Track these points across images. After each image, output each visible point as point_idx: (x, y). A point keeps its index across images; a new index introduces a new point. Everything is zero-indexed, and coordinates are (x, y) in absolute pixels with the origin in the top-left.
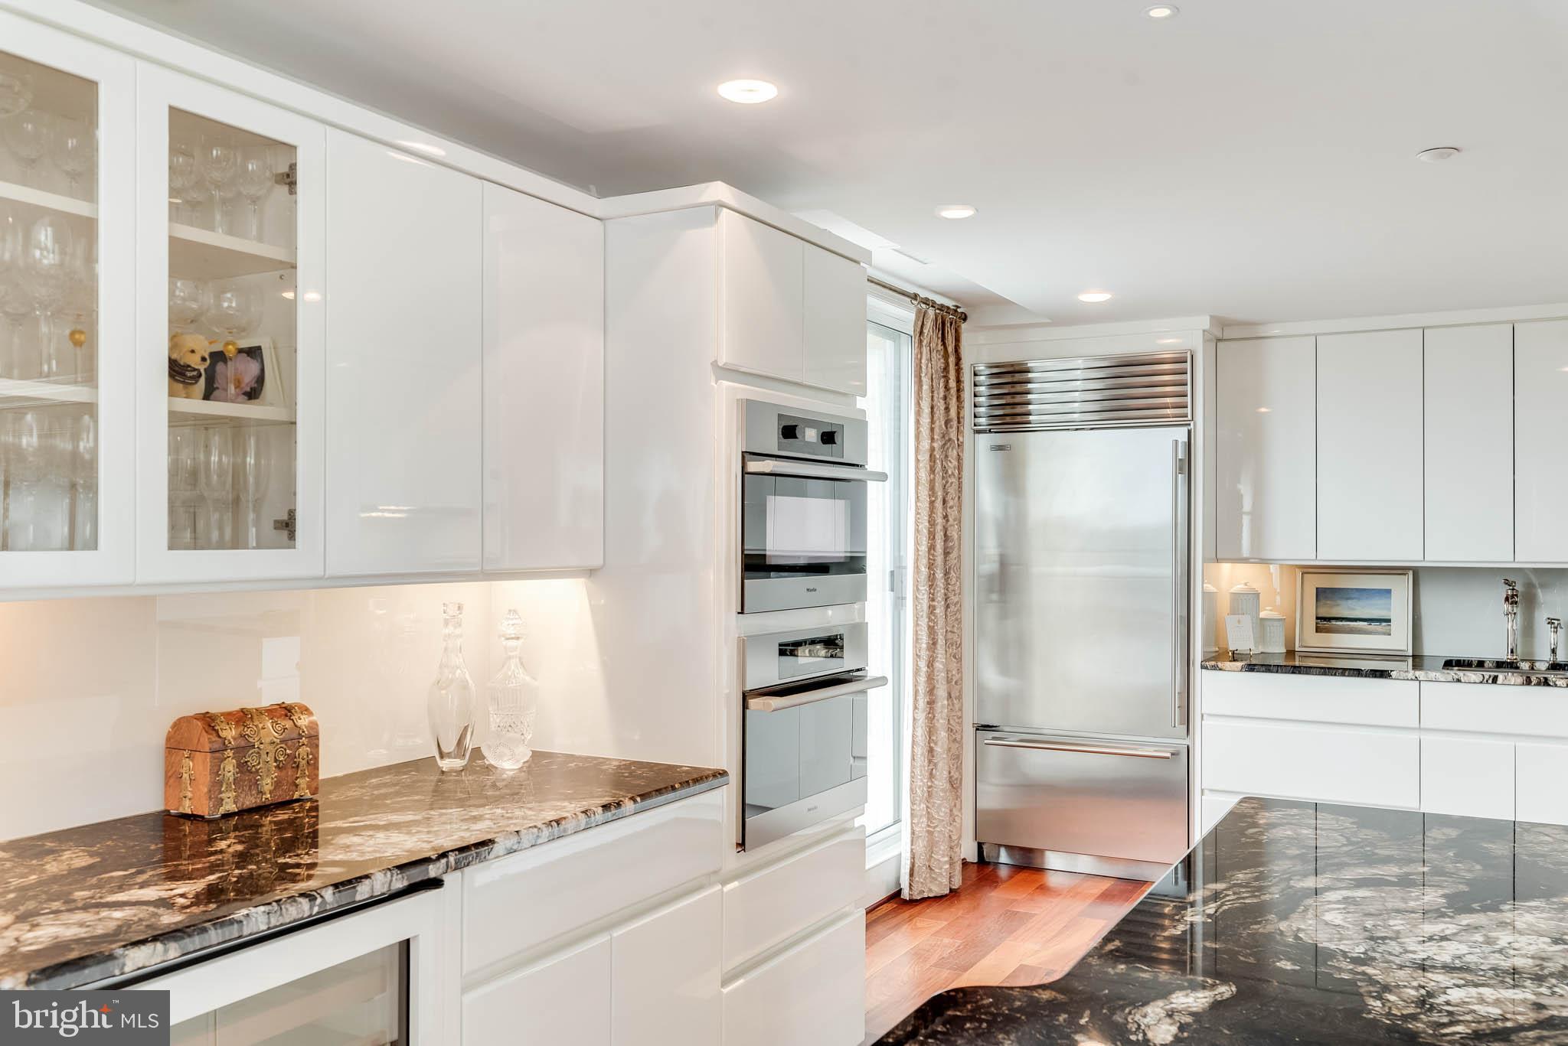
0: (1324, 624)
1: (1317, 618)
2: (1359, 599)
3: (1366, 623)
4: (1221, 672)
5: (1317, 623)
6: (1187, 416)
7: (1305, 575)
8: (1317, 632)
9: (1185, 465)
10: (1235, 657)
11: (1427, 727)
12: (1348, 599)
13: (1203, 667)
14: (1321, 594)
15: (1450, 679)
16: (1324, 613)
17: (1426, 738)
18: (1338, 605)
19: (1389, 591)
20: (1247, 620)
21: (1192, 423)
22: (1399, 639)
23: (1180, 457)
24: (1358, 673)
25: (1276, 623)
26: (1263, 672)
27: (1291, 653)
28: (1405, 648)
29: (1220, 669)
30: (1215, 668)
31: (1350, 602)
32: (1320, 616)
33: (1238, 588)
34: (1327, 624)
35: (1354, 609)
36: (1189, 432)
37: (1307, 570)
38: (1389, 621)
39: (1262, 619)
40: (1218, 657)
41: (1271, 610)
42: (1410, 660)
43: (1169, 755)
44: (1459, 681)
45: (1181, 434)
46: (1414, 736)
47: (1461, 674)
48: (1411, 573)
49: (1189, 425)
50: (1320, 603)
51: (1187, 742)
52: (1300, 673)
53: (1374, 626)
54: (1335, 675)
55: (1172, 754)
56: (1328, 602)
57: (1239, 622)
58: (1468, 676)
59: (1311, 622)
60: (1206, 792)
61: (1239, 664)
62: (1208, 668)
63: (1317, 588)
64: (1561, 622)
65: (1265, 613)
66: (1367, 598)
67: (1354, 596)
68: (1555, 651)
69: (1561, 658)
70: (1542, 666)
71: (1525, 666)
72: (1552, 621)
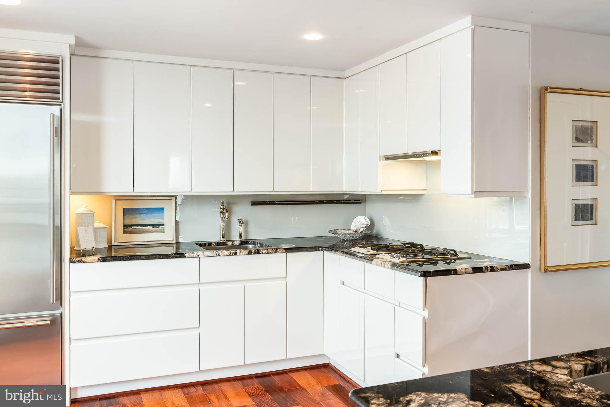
0: (128, 228)
1: (124, 226)
2: (147, 214)
3: (151, 227)
4: (84, 263)
5: (124, 228)
6: (59, 99)
7: (117, 201)
8: (124, 234)
9: (59, 131)
11: (203, 282)
12: (141, 214)
13: (71, 262)
14: (127, 211)
15: (215, 255)
16: (128, 222)
17: (202, 287)
18: (135, 218)
19: (163, 209)
20: (90, 229)
21: (62, 104)
22: (168, 235)
23: (55, 126)
24: (168, 256)
25: (103, 230)
26: (112, 261)
27: (110, 247)
28: (171, 239)
29: (84, 262)
30: (80, 262)
31: (142, 215)
32: (126, 224)
33: (81, 210)
34: (130, 229)
35: (144, 220)
36: (61, 110)
37: (118, 198)
38: (163, 225)
39: (95, 228)
41: (99, 223)
42: (175, 245)
43: (49, 322)
44: (219, 255)
45: (56, 110)
46: (196, 288)
47: (220, 251)
48: (173, 199)
49: (60, 105)
50: (126, 217)
51: (59, 312)
53: (156, 228)
55: (52, 322)
56: (130, 216)
57: (86, 230)
58: (223, 253)
59: (121, 228)
60: (72, 342)
61: (96, 258)
62: (74, 262)
63: (124, 208)
64: (243, 221)
65: (97, 225)
66: (151, 213)
67: (144, 212)
68: (241, 235)
69: (243, 238)
70: (237, 243)
71: (230, 244)
72: (240, 221)
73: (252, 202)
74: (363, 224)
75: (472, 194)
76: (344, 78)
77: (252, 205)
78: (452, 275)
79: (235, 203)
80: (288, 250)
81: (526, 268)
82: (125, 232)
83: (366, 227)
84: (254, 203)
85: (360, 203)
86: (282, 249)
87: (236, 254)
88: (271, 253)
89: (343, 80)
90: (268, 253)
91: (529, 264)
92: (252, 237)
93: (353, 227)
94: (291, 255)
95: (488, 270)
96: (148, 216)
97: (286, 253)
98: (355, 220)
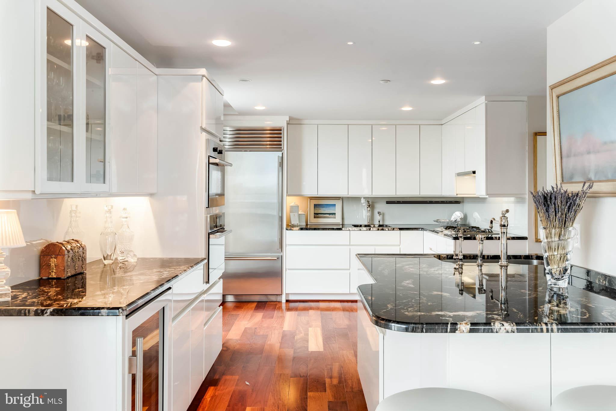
0: (316, 215)
1: (314, 214)
2: (326, 207)
3: (328, 215)
5: (314, 215)
6: (282, 148)
7: (311, 200)
8: (314, 218)
9: (281, 164)
10: (293, 226)
11: (352, 244)
12: (323, 207)
13: (287, 229)
14: (316, 206)
15: (358, 230)
16: (316, 212)
17: (351, 247)
18: (320, 210)
19: (335, 205)
20: (296, 214)
22: (338, 220)
23: (280, 161)
24: (333, 229)
25: (304, 216)
26: (305, 230)
27: (307, 225)
28: (339, 222)
30: (291, 230)
31: (324, 208)
32: (315, 213)
33: (292, 204)
34: (317, 216)
35: (325, 211)
36: (282, 153)
37: (312, 198)
38: (335, 214)
39: (299, 214)
40: (290, 227)
43: (276, 259)
44: (361, 230)
45: (280, 154)
46: (349, 247)
48: (341, 199)
49: (282, 151)
50: (315, 209)
51: (281, 254)
52: (316, 230)
53: (331, 216)
54: (326, 230)
55: (277, 258)
56: (318, 209)
57: (294, 215)
58: (363, 229)
59: (313, 215)
60: (287, 270)
61: (297, 228)
62: (288, 230)
63: (314, 204)
64: (381, 213)
65: (300, 213)
66: (329, 207)
67: (325, 206)
68: (379, 221)
69: (381, 223)
70: (377, 226)
71: (372, 226)
72: (379, 213)
73: (387, 202)
74: (459, 217)
75: (486, 195)
76: (442, 125)
77: (387, 203)
78: (472, 240)
79: (376, 202)
80: (401, 229)
81: (525, 239)
82: (315, 217)
83: (460, 219)
84: (388, 203)
85: (460, 203)
86: (397, 228)
87: (370, 230)
88: (390, 230)
89: (441, 125)
90: (388, 230)
91: (527, 237)
92: (387, 223)
93: (453, 219)
94: (402, 232)
95: (497, 238)
96: (327, 208)
97: (399, 231)
98: (454, 214)
